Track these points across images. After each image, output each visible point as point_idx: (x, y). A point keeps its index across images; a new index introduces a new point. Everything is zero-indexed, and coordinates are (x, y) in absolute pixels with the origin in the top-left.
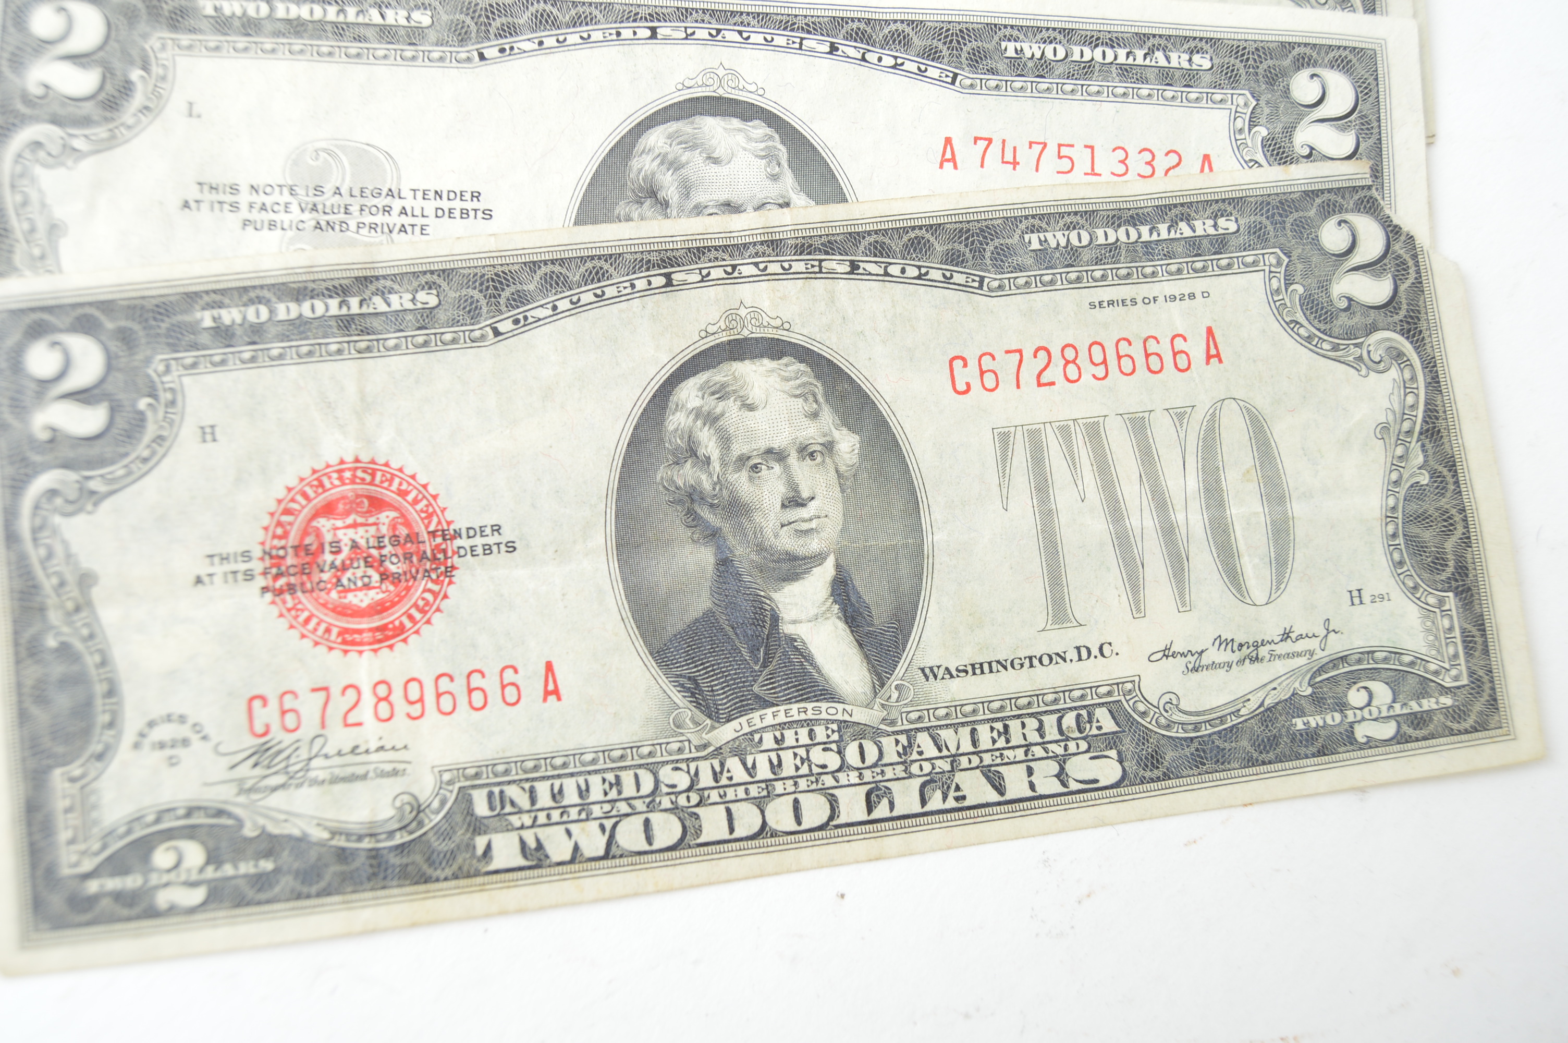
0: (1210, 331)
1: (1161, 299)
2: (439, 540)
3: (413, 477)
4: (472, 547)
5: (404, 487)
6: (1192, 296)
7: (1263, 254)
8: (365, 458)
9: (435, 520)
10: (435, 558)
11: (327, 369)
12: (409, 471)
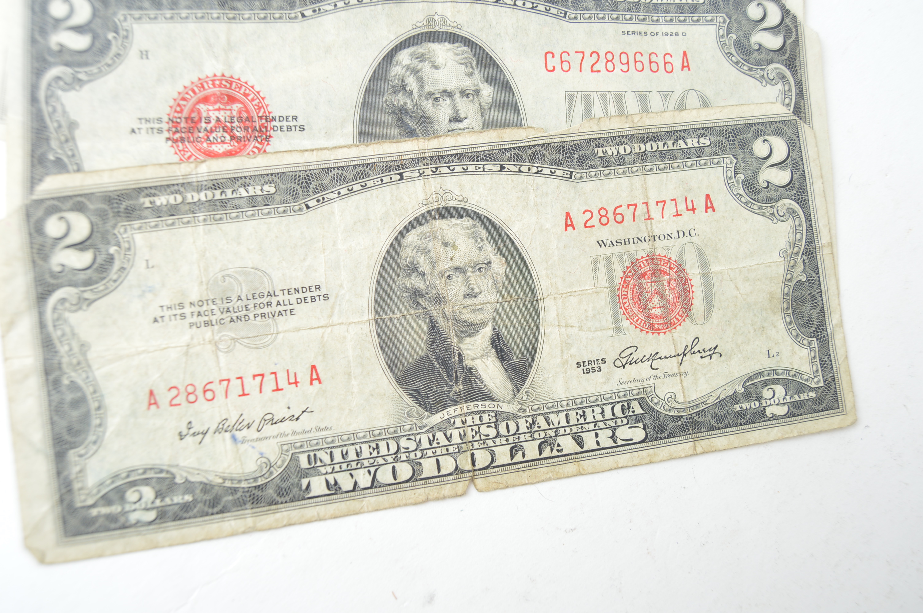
0: (685, 53)
1: (660, 34)
2: (264, 121)
3: (252, 87)
4: (281, 126)
5: (247, 92)
6: (677, 34)
7: (717, 16)
8: (227, 74)
9: (262, 110)
10: (261, 130)
11: (211, 27)
12: (250, 84)
